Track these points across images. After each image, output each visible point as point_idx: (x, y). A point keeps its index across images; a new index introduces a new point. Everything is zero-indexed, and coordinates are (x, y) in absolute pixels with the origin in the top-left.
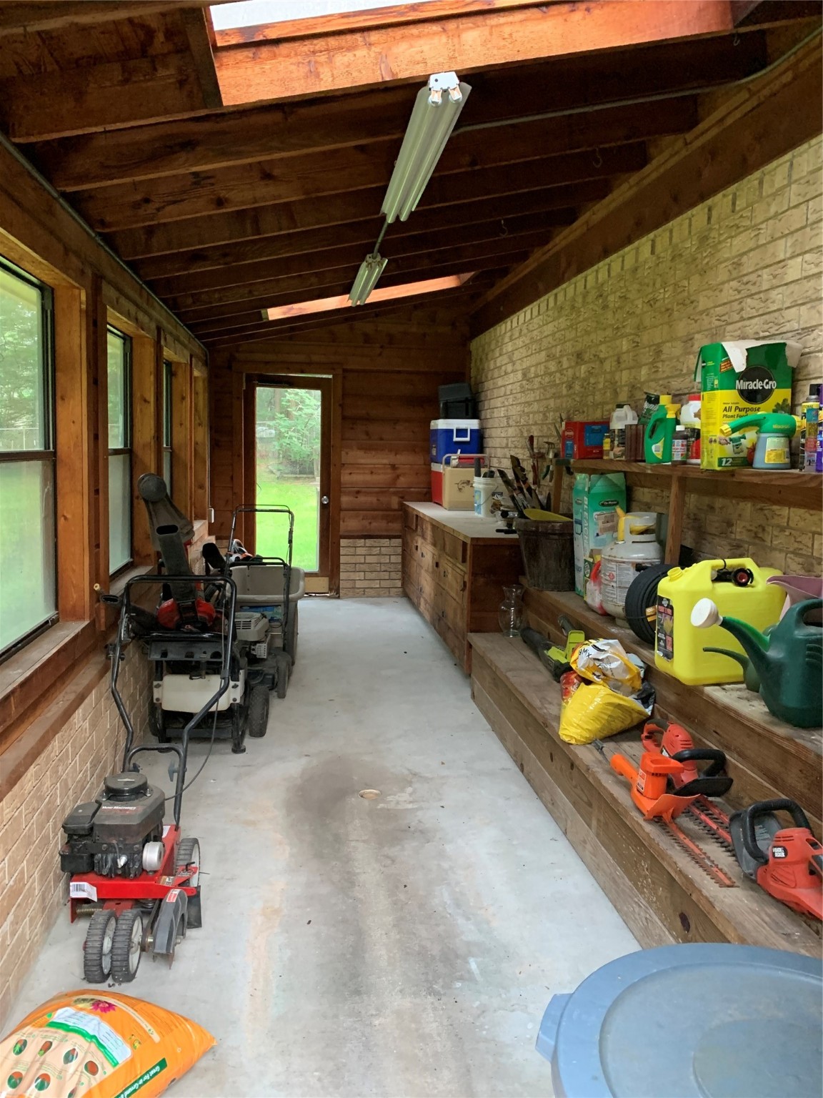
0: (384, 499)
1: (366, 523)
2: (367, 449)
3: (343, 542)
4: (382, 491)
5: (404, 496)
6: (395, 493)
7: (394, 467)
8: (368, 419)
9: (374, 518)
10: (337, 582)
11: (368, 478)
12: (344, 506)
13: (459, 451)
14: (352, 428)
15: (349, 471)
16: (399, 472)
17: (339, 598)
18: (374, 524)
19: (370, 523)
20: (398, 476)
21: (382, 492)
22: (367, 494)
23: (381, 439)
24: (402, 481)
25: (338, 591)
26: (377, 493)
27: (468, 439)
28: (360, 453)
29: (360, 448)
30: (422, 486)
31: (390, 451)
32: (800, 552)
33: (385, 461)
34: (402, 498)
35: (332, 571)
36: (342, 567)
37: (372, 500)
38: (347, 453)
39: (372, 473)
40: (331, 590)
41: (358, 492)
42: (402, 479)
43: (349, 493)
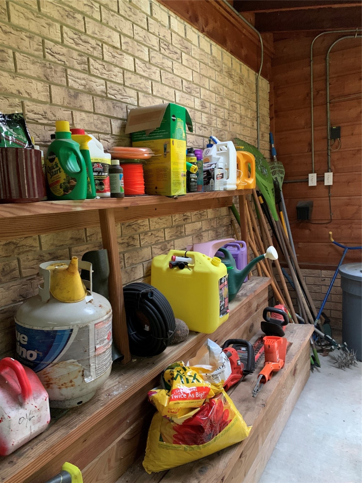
32: (159, 242)
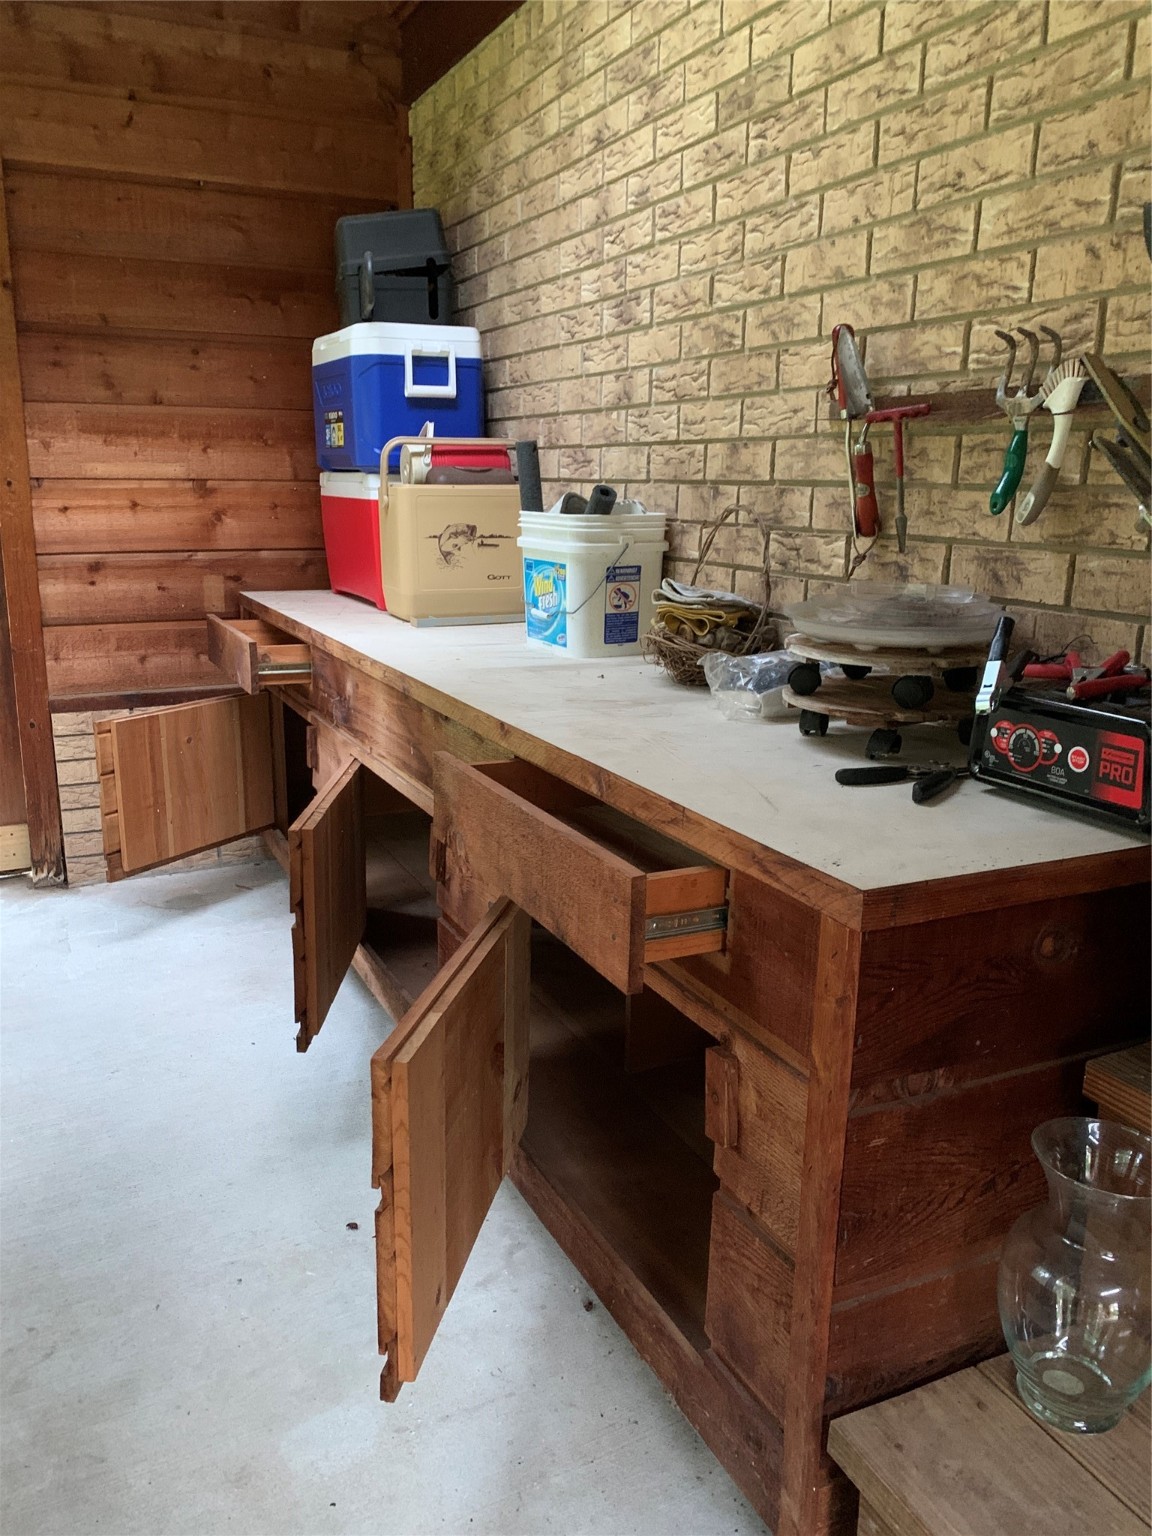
0: (179, 585)
1: (129, 658)
2: (112, 431)
3: (61, 722)
4: (172, 559)
5: (239, 573)
6: (211, 567)
7: (201, 487)
8: (104, 335)
9: (156, 642)
10: (56, 840)
11: (124, 521)
12: (52, 611)
13: (430, 427)
14: (56, 364)
15: (60, 504)
16: (218, 501)
17: (65, 884)
18: (155, 662)
19: (143, 659)
20: (218, 515)
21: (174, 564)
22: (122, 571)
23: (156, 401)
24: (233, 531)
25: (61, 866)
26: (159, 566)
27: (449, 390)
28: (93, 445)
29: (90, 428)
30: (293, 543)
31: (187, 437)
33: (175, 470)
34: (236, 579)
35: (35, 808)
36: (64, 795)
37: (143, 588)
38: (46, 445)
39: (134, 505)
40: (37, 865)
41: (95, 567)
42: (230, 524)
43: (66, 572)
